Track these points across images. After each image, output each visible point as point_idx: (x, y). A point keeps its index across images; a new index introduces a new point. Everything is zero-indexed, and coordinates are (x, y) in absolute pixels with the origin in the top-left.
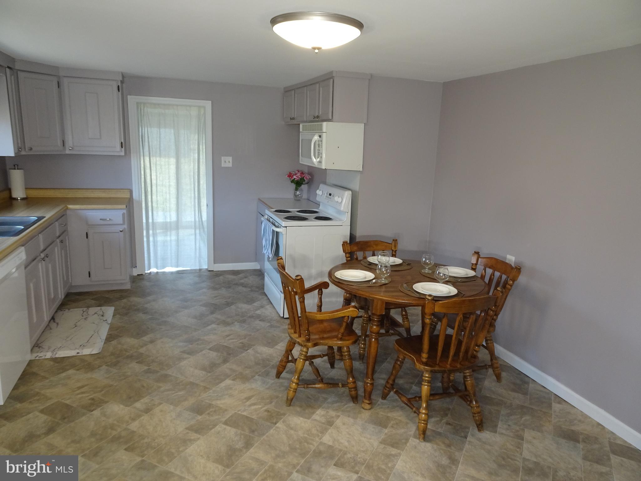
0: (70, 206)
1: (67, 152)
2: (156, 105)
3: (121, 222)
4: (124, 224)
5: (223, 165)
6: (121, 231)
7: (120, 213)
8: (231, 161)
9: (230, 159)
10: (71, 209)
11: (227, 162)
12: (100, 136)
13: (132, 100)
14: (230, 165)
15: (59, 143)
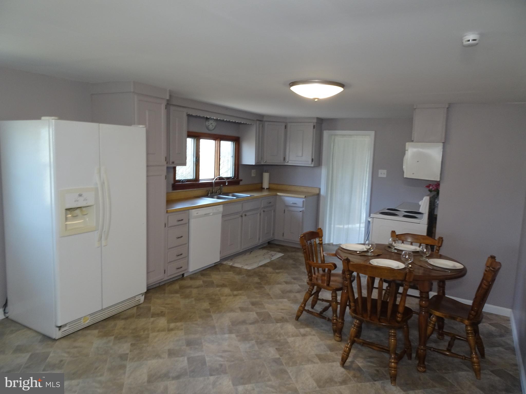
0: (279, 194)
1: (286, 164)
2: (344, 135)
3: (301, 206)
4: (303, 207)
5: (380, 175)
6: (301, 211)
7: (302, 200)
8: (386, 173)
9: (385, 171)
10: (278, 195)
11: (383, 173)
12: (302, 155)
13: (326, 134)
14: (385, 176)
15: (282, 159)
